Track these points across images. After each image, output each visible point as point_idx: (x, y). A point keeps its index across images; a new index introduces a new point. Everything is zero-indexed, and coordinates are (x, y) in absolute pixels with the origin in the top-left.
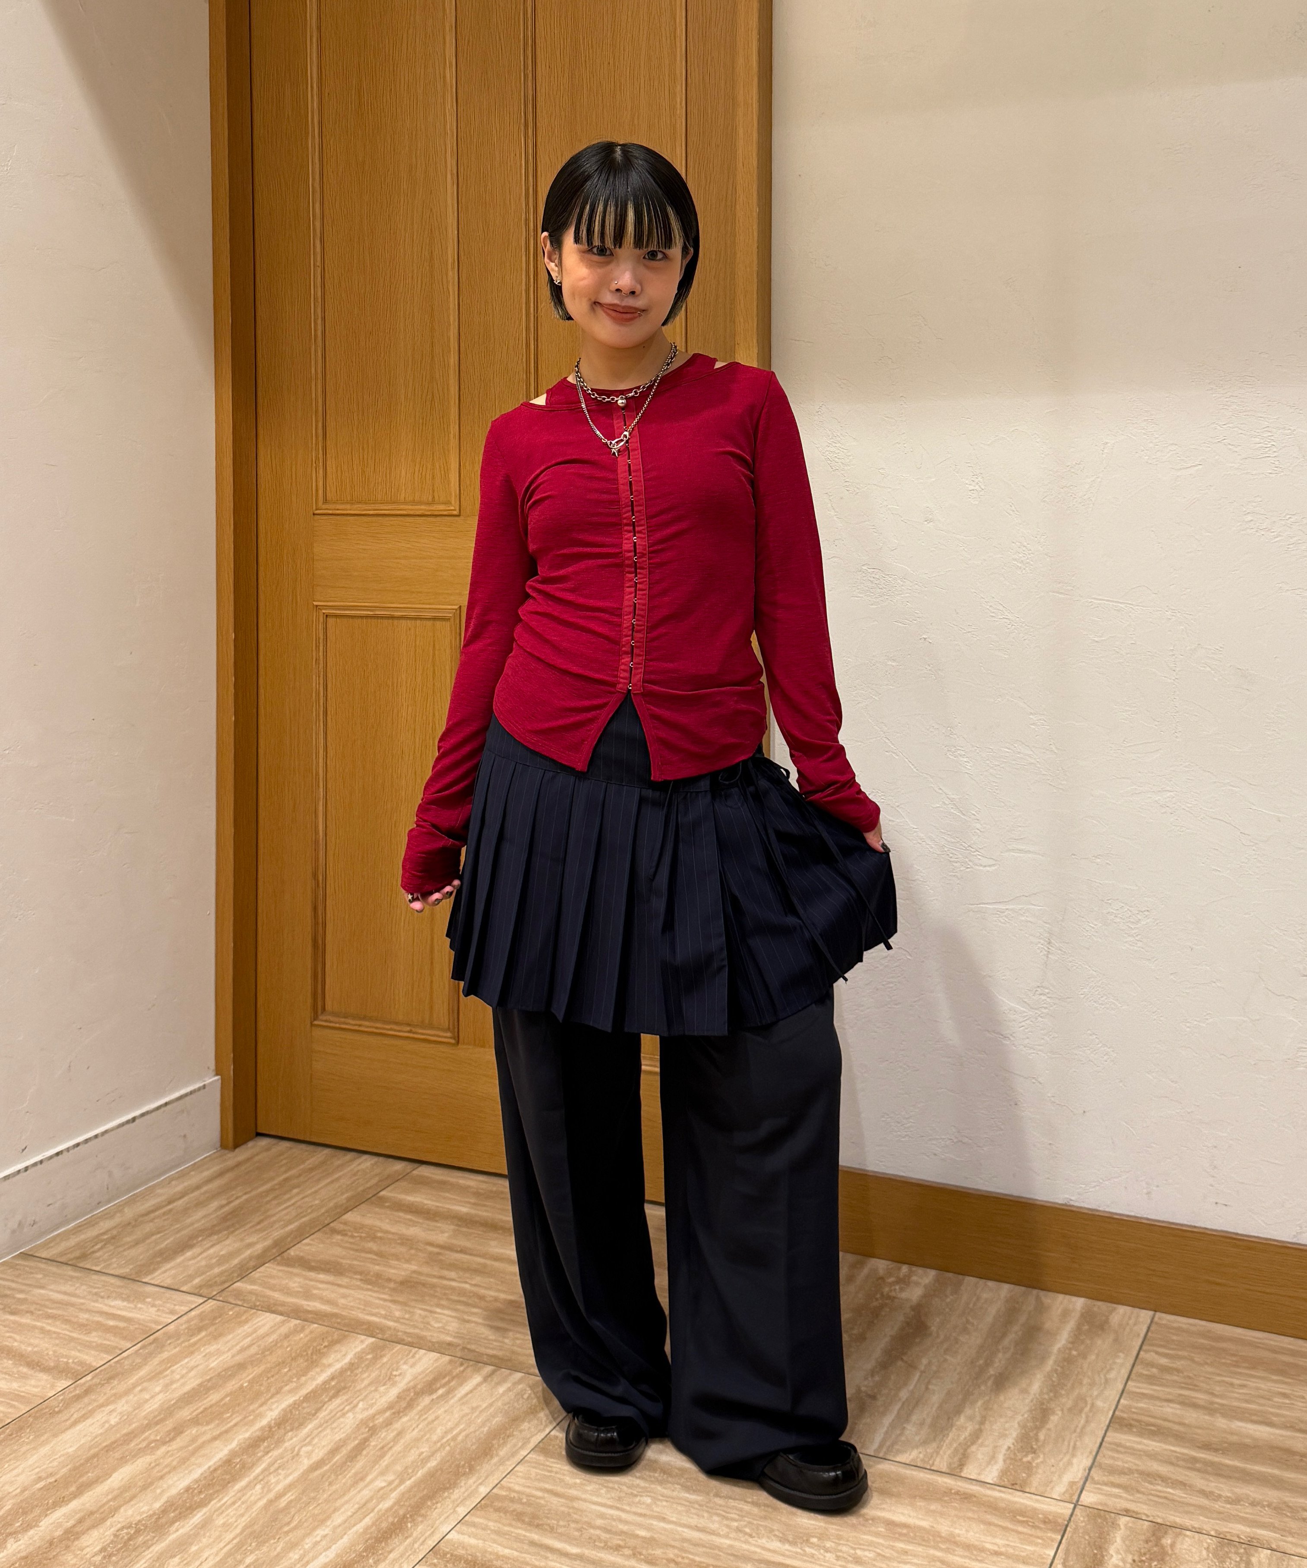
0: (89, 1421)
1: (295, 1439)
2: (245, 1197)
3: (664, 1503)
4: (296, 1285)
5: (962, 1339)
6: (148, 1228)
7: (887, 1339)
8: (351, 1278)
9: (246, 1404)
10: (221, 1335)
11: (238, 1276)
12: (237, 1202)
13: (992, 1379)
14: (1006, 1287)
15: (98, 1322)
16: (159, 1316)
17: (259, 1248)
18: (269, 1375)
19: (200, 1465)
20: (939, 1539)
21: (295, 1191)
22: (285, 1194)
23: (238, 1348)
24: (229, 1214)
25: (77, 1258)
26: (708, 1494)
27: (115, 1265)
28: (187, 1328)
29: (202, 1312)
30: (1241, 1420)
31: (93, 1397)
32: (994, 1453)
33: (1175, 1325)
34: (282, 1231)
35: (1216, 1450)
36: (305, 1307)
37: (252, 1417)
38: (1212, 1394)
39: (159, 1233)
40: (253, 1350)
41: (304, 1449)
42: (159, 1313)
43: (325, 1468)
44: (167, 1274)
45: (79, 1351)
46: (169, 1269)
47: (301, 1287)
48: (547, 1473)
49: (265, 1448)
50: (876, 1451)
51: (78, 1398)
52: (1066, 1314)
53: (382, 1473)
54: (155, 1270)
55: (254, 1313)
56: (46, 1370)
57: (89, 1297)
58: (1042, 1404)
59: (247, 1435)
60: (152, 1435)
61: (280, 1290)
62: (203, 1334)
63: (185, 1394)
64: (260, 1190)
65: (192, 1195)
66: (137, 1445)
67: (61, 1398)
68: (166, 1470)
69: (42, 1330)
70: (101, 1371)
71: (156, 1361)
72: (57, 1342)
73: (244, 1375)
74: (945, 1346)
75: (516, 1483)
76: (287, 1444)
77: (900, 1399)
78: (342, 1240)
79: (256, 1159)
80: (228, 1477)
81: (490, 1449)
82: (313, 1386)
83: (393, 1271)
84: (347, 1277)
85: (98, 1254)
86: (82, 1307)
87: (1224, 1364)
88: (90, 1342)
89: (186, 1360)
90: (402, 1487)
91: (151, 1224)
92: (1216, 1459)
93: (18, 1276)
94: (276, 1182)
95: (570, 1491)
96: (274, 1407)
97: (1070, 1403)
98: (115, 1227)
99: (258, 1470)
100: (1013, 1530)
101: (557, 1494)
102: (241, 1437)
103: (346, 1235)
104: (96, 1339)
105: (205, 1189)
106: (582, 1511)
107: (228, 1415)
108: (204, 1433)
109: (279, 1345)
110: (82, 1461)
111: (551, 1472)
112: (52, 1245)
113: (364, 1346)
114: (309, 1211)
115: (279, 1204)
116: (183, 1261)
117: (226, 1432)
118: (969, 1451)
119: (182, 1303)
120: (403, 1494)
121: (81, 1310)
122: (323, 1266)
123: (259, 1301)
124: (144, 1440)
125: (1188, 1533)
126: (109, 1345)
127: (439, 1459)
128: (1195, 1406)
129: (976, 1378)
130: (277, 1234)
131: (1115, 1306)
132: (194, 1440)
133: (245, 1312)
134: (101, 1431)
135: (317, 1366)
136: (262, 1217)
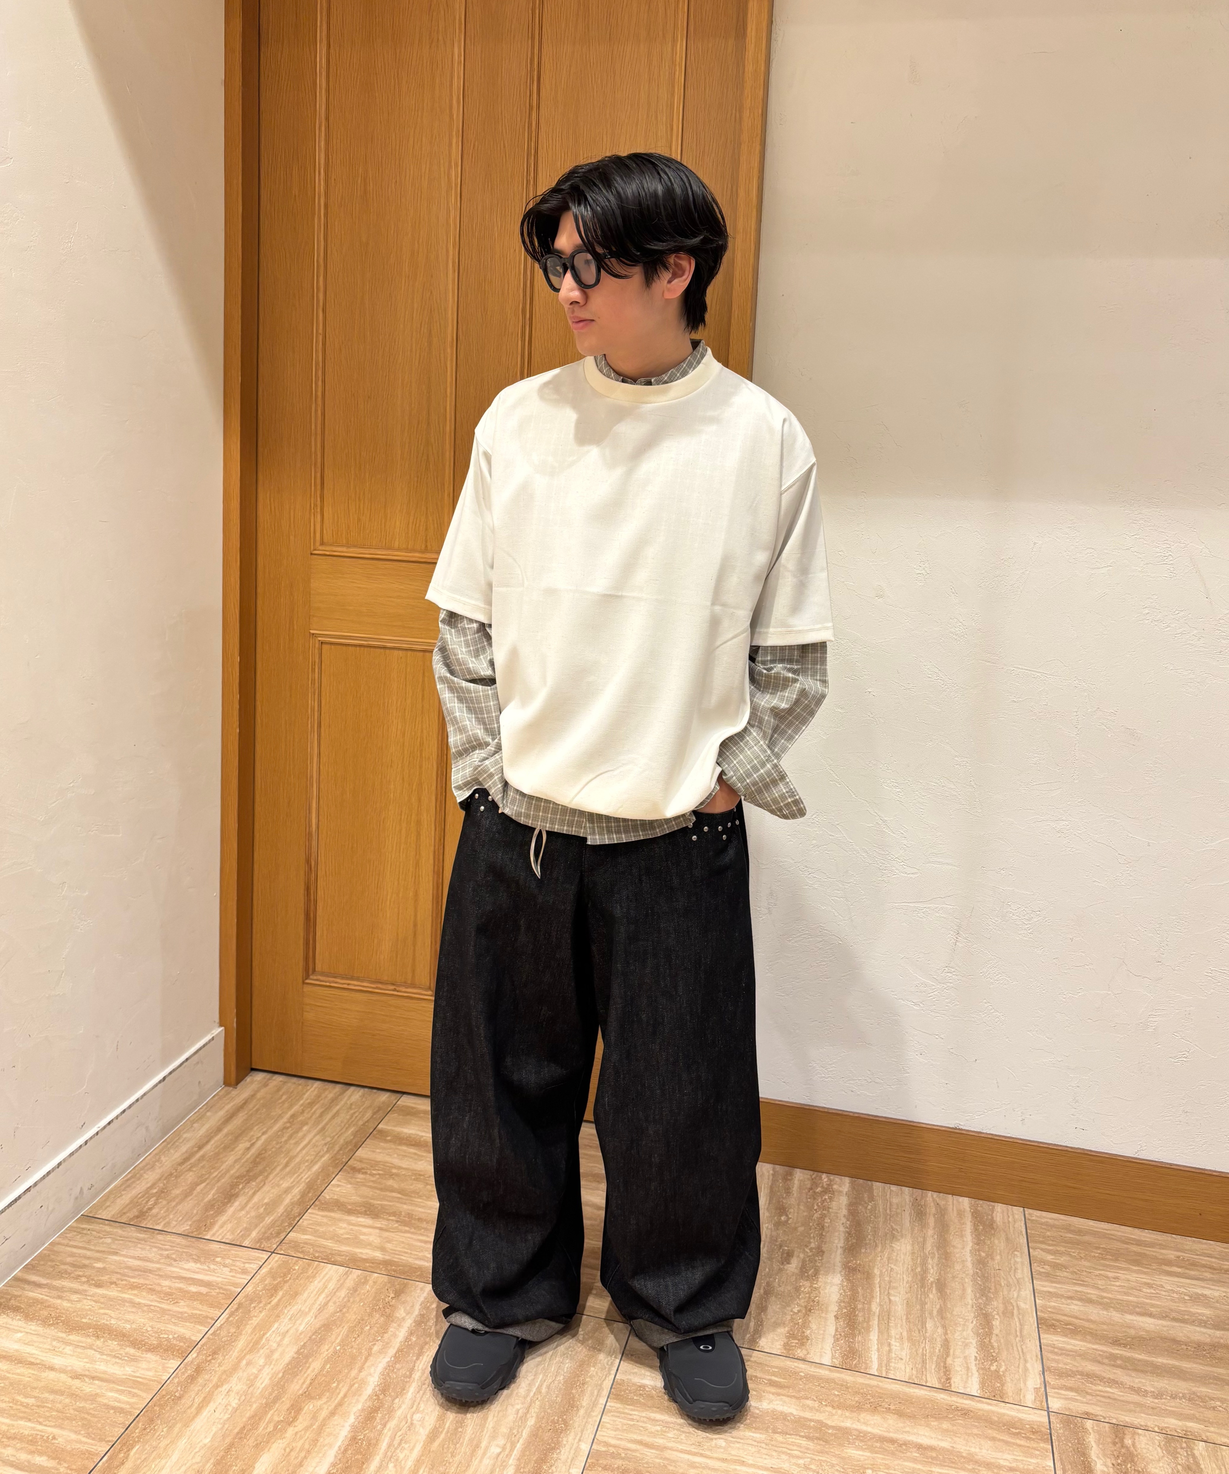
0: (212, 1406)
1: (404, 1407)
2: (264, 1138)
3: (738, 1445)
4: (344, 1231)
5: (896, 1246)
6: (190, 1177)
7: (840, 1251)
8: (388, 1220)
9: (346, 1371)
10: (296, 1295)
11: (290, 1224)
12: (259, 1143)
13: (934, 1285)
14: (906, 1190)
15: (180, 1290)
16: (232, 1276)
17: (296, 1191)
18: (356, 1336)
19: (331, 1446)
20: (963, 1460)
21: (305, 1128)
22: (297, 1132)
23: (317, 1306)
24: (257, 1157)
25: (137, 1217)
26: (767, 1431)
27: (175, 1223)
28: (264, 1289)
29: (271, 1269)
30: (1131, 1313)
31: (206, 1377)
32: (967, 1364)
33: (1043, 1220)
34: (309, 1173)
35: (1125, 1346)
36: (360, 1256)
37: (356, 1385)
38: (1099, 1289)
39: (202, 1182)
40: (331, 1308)
41: (415, 1417)
42: (231, 1274)
43: (442, 1436)
44: (224, 1228)
45: (175, 1324)
46: (225, 1223)
47: (348, 1233)
48: (629, 1422)
49: (381, 1419)
50: (879, 1369)
51: (192, 1378)
52: (961, 1214)
53: (493, 1437)
54: (212, 1224)
55: (318, 1265)
56: (152, 1349)
57: (162, 1261)
58: (981, 1309)
59: (360, 1406)
60: (275, 1415)
61: (331, 1239)
62: (281, 1293)
63: (288, 1365)
64: (276, 1128)
65: (216, 1138)
66: (265, 1428)
67: (176, 1380)
68: (303, 1454)
69: (133, 1304)
70: (202, 1346)
71: (249, 1329)
72: (151, 1315)
73: (333, 1337)
74: (886, 1256)
75: (607, 1435)
76: (399, 1413)
77: (874, 1313)
78: (365, 1179)
79: (259, 1096)
80: (360, 1457)
81: (573, 1401)
82: (398, 1345)
83: (420, 1209)
84: (384, 1218)
85: (154, 1211)
86: (161, 1274)
87: (1095, 1256)
88: (181, 1313)
89: (276, 1325)
90: (515, 1452)
91: (191, 1173)
92: (1128, 1354)
93: (89, 1242)
94: (285, 1119)
95: (656, 1440)
96: (372, 1370)
97: (1001, 1307)
98: (160, 1179)
99: (384, 1445)
100: (1014, 1444)
101: (647, 1445)
102: (355, 1409)
103: (366, 1173)
104: (186, 1309)
105: (225, 1131)
106: (674, 1461)
107: (335, 1385)
108: (321, 1409)
109: (351, 1300)
110: (222, 1453)
111: (632, 1420)
112: (108, 1204)
113: (425, 1294)
114: (325, 1149)
115: (297, 1143)
116: (234, 1213)
117: (340, 1404)
118: (947, 1363)
119: (250, 1261)
120: (519, 1459)
121: (158, 1275)
122: (358, 1208)
123: (317, 1251)
124: (269, 1422)
125: (1140, 1431)
126: (200, 1315)
127: (534, 1415)
128: (1090, 1301)
129: (923, 1286)
130: (306, 1176)
131: (993, 1204)
132: (314, 1417)
133: (309, 1265)
134: (227, 1416)
135: (392, 1321)
136: (287, 1159)
